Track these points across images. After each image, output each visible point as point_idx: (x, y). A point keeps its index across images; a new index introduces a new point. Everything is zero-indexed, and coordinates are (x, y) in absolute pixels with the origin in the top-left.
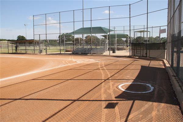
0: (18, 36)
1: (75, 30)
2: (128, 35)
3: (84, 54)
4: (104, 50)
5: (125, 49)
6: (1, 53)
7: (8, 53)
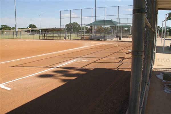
0: (30, 24)
1: (93, 22)
2: (130, 26)
3: (99, 40)
4: (113, 37)
5: (127, 37)
6: (34, 39)
7: (39, 39)
